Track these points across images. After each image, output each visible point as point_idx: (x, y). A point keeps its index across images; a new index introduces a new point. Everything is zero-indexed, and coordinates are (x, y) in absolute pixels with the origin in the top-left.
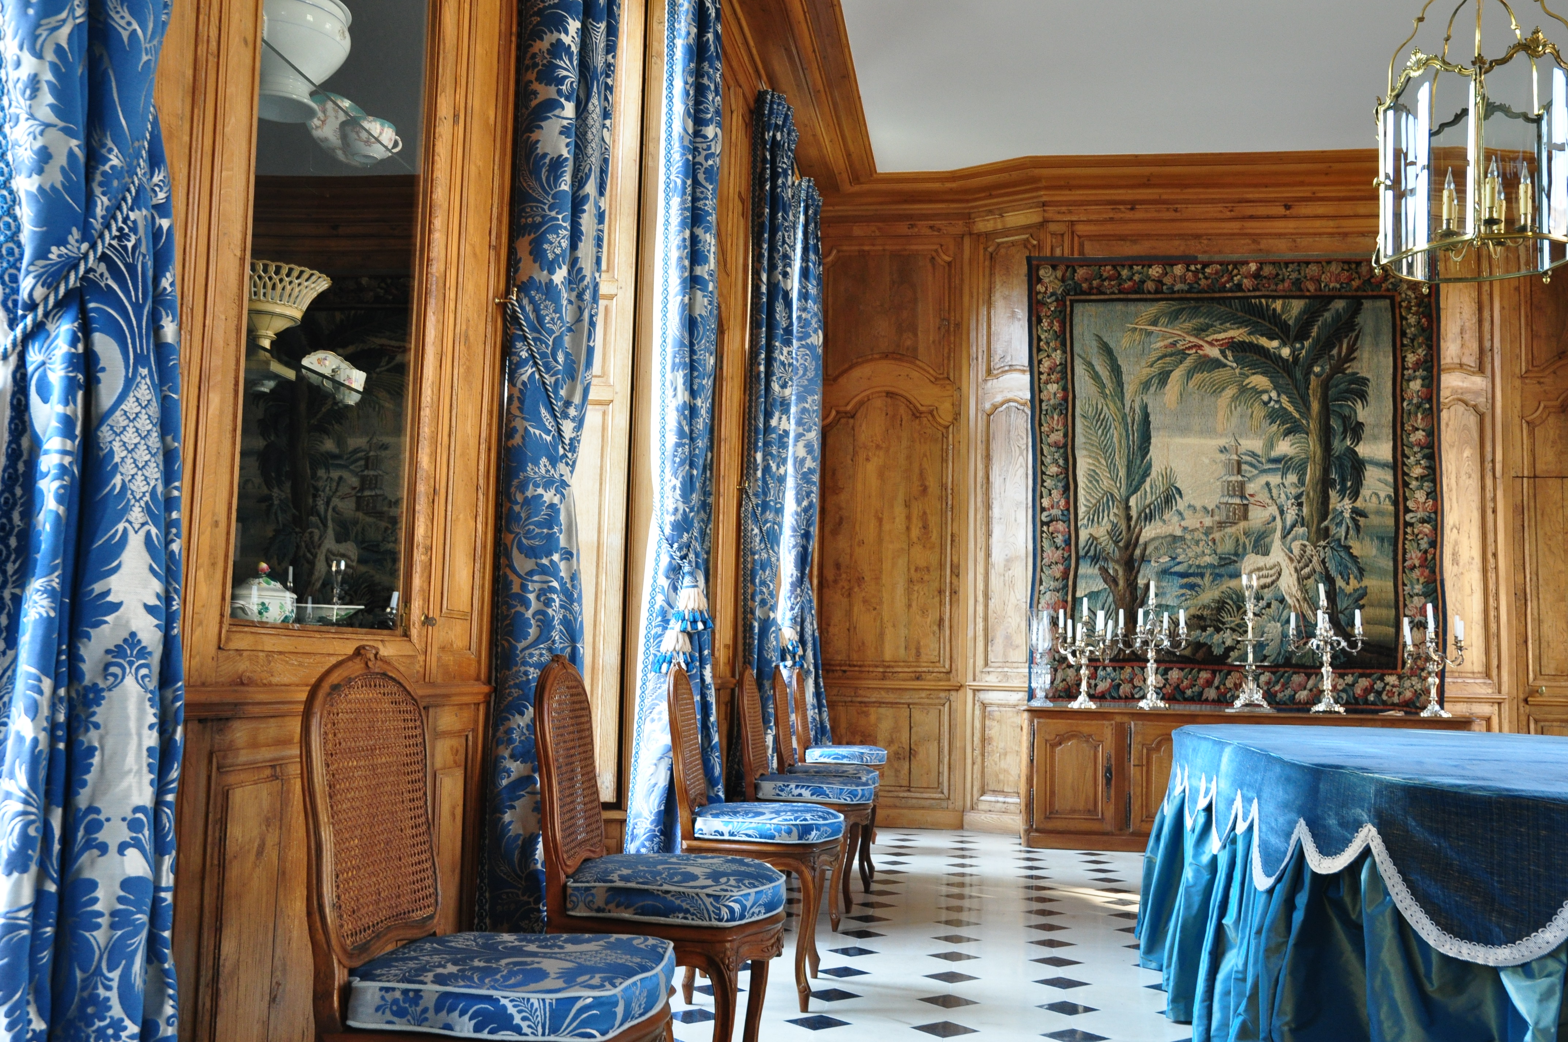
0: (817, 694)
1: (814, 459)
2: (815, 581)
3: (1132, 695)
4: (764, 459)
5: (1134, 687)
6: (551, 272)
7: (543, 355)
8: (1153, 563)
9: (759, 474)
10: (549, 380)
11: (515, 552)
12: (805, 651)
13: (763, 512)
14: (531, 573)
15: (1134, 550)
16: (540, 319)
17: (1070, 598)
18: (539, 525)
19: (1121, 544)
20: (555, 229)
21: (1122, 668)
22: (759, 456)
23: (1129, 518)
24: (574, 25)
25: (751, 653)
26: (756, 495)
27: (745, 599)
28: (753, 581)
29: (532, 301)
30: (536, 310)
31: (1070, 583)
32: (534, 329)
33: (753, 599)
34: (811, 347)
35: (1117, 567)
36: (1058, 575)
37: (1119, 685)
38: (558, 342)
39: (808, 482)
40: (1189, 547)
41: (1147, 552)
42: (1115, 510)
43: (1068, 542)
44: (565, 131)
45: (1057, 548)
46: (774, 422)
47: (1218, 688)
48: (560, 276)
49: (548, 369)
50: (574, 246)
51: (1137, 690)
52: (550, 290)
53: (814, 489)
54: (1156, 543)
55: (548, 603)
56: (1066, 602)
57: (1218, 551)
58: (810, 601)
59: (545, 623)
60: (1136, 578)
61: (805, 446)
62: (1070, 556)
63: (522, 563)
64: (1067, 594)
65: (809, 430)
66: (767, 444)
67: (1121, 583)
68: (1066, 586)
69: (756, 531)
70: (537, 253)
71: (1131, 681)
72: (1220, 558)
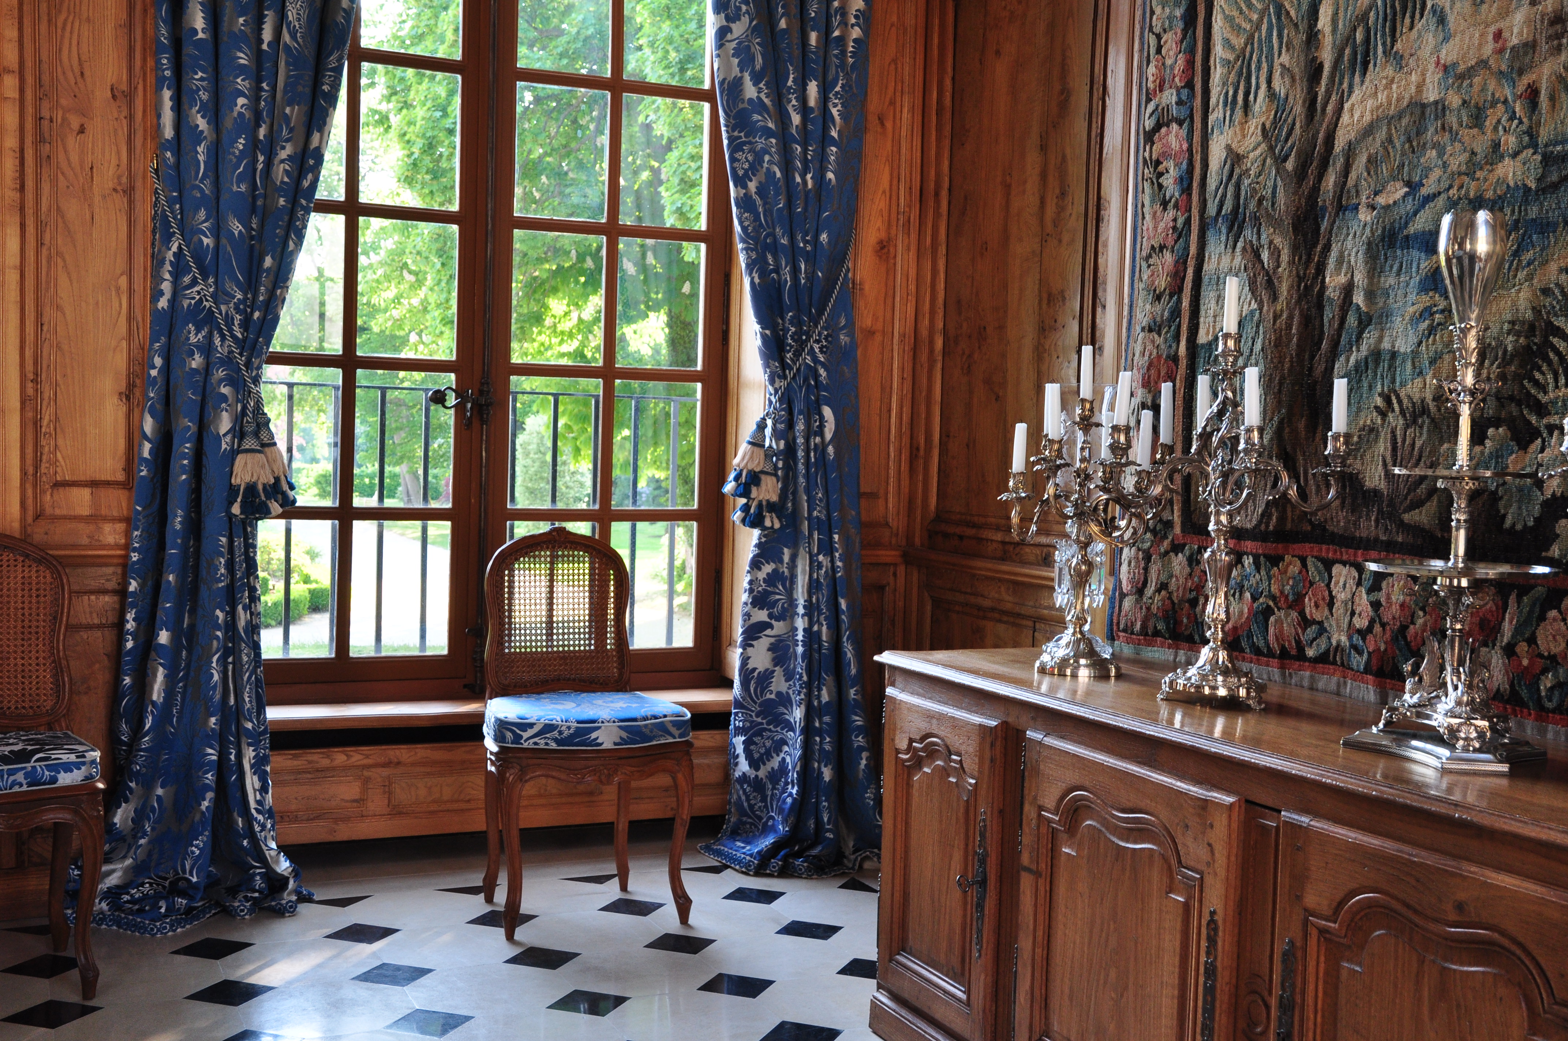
3: (1301, 649)
5: (1305, 622)
8: (1362, 209)
15: (1320, 176)
17: (1182, 349)
19: (1290, 165)
21: (1275, 560)
23: (1314, 72)
31: (1186, 303)
35: (1278, 240)
36: (1162, 283)
37: (1267, 612)
40: (1454, 138)
41: (1351, 182)
42: (1285, 59)
43: (1185, 183)
45: (1165, 204)
47: (1509, 651)
51: (1311, 631)
54: (1375, 144)
56: (1175, 359)
57: (1544, 134)
60: (1321, 269)
62: (1188, 222)
64: (1177, 338)
67: (1284, 289)
68: (1176, 313)
71: (1297, 603)
72: (1547, 160)
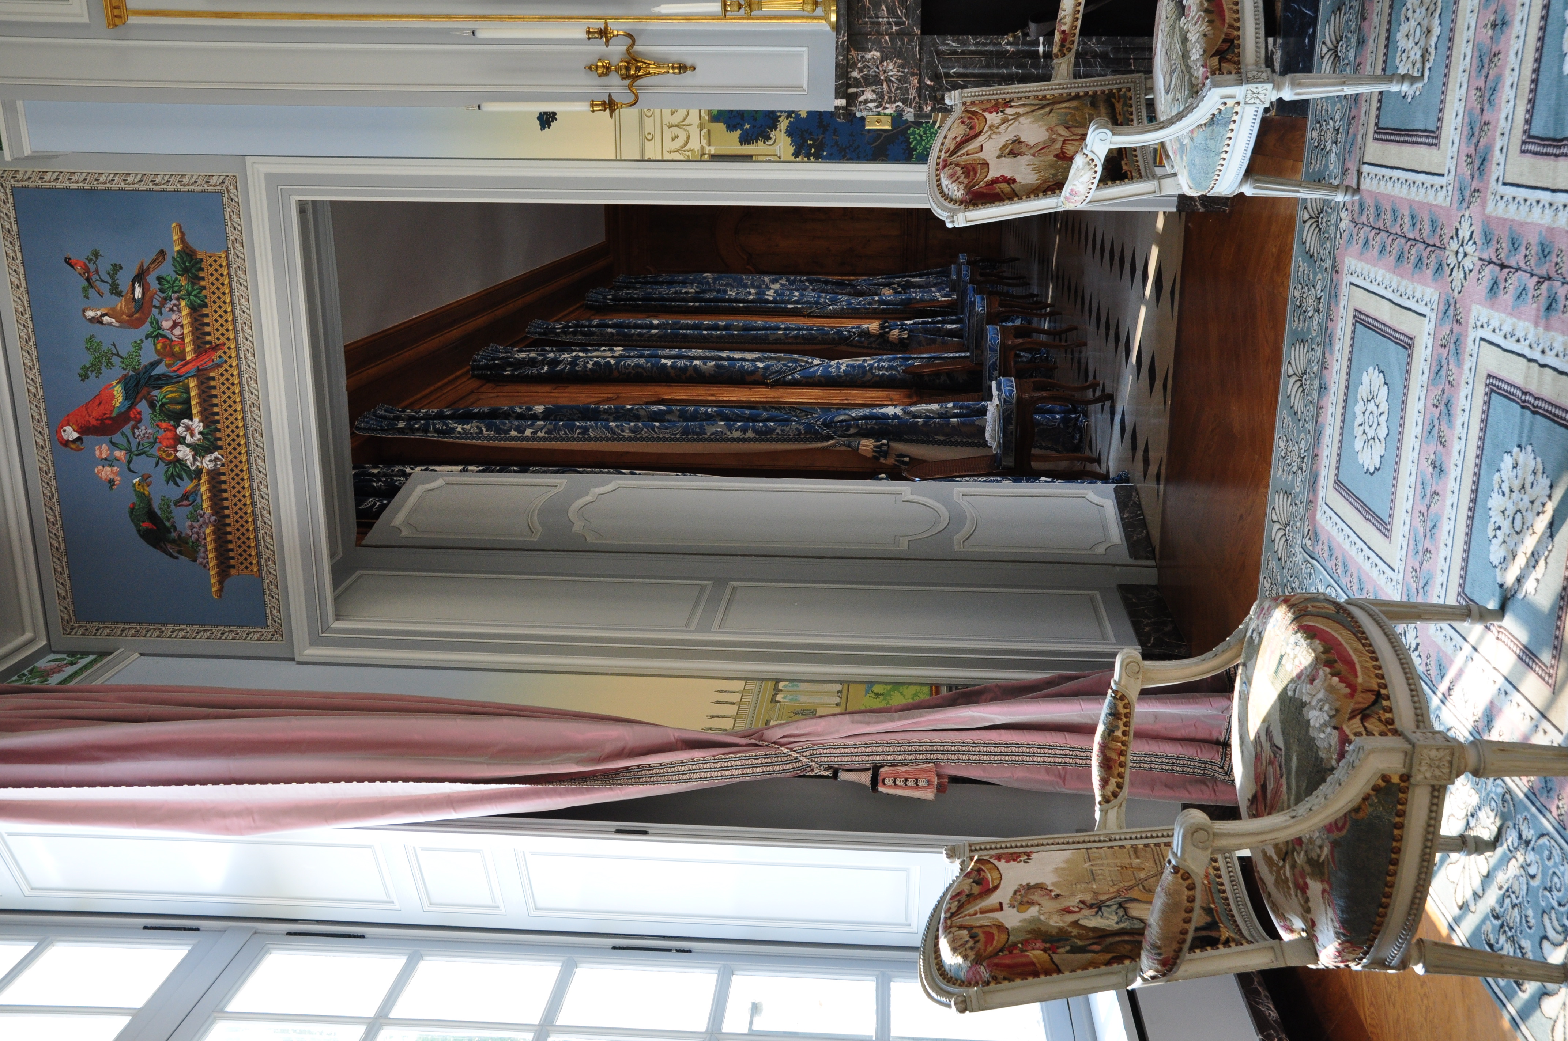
0: (920, 276)
1: (781, 279)
2: (852, 278)
4: (791, 303)
6: (759, 368)
7: (790, 370)
9: (799, 306)
10: (799, 368)
11: (865, 379)
12: (894, 283)
13: (820, 304)
14: (872, 373)
16: (777, 372)
18: (854, 370)
20: (743, 366)
22: (790, 306)
24: (663, 361)
25: (897, 309)
26: (811, 308)
27: (868, 313)
28: (859, 309)
29: (770, 375)
30: (773, 373)
32: (780, 374)
33: (868, 309)
34: (715, 280)
38: (785, 365)
39: (794, 281)
44: (705, 364)
46: (771, 298)
48: (760, 365)
49: (795, 369)
50: (747, 360)
52: (766, 368)
53: (798, 278)
55: (883, 367)
58: (865, 280)
59: (890, 368)
61: (773, 283)
63: (869, 377)
65: (764, 281)
66: (783, 302)
69: (831, 308)
70: (753, 373)
